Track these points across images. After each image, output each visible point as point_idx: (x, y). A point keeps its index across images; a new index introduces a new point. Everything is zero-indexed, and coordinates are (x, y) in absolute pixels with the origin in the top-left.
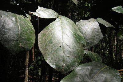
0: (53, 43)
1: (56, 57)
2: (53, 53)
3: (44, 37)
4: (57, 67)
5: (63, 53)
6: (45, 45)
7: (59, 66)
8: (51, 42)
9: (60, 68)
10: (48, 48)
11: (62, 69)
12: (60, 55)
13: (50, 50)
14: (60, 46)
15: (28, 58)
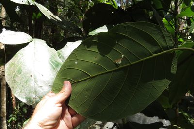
0: (22, 73)
1: (25, 89)
2: (22, 84)
3: (12, 67)
4: (27, 100)
5: (34, 83)
6: (13, 76)
7: (30, 99)
8: (20, 72)
9: (30, 101)
10: (17, 79)
11: (33, 102)
12: (31, 85)
13: (19, 81)
14: (31, 76)
15: (5, 105)
